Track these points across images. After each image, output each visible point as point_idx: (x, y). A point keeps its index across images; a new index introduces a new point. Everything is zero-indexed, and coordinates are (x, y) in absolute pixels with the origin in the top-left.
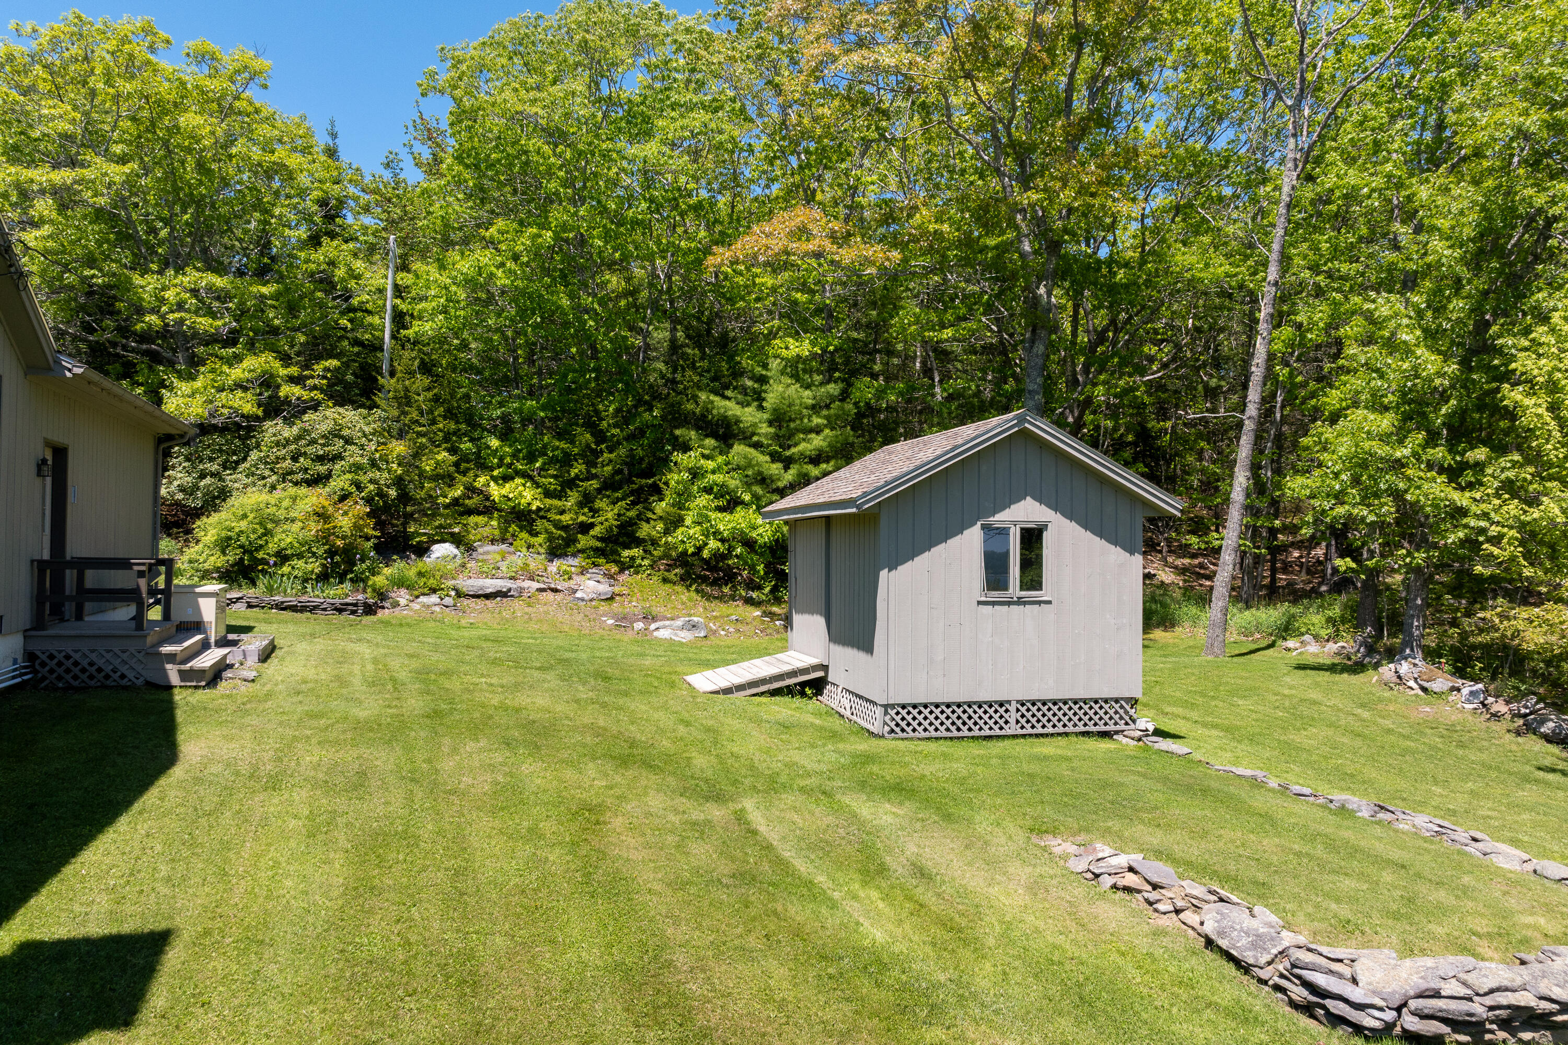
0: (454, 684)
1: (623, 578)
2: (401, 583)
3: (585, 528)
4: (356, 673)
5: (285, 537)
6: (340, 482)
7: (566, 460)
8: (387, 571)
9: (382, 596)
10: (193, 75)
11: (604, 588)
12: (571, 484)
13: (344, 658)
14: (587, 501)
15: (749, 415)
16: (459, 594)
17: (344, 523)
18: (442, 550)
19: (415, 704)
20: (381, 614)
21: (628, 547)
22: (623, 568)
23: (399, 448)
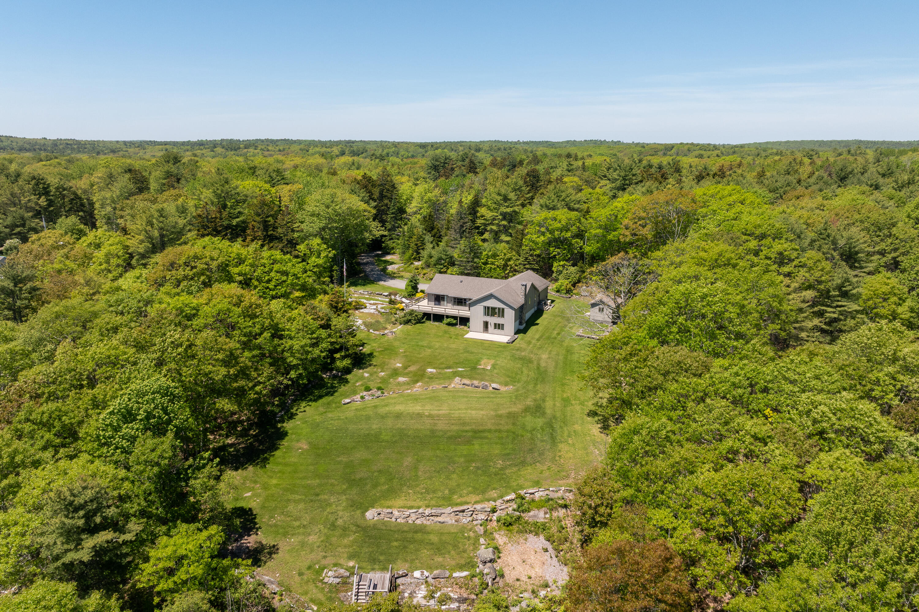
2: (575, 294)
5: (563, 288)
9: (572, 296)
17: (568, 287)
20: (571, 298)
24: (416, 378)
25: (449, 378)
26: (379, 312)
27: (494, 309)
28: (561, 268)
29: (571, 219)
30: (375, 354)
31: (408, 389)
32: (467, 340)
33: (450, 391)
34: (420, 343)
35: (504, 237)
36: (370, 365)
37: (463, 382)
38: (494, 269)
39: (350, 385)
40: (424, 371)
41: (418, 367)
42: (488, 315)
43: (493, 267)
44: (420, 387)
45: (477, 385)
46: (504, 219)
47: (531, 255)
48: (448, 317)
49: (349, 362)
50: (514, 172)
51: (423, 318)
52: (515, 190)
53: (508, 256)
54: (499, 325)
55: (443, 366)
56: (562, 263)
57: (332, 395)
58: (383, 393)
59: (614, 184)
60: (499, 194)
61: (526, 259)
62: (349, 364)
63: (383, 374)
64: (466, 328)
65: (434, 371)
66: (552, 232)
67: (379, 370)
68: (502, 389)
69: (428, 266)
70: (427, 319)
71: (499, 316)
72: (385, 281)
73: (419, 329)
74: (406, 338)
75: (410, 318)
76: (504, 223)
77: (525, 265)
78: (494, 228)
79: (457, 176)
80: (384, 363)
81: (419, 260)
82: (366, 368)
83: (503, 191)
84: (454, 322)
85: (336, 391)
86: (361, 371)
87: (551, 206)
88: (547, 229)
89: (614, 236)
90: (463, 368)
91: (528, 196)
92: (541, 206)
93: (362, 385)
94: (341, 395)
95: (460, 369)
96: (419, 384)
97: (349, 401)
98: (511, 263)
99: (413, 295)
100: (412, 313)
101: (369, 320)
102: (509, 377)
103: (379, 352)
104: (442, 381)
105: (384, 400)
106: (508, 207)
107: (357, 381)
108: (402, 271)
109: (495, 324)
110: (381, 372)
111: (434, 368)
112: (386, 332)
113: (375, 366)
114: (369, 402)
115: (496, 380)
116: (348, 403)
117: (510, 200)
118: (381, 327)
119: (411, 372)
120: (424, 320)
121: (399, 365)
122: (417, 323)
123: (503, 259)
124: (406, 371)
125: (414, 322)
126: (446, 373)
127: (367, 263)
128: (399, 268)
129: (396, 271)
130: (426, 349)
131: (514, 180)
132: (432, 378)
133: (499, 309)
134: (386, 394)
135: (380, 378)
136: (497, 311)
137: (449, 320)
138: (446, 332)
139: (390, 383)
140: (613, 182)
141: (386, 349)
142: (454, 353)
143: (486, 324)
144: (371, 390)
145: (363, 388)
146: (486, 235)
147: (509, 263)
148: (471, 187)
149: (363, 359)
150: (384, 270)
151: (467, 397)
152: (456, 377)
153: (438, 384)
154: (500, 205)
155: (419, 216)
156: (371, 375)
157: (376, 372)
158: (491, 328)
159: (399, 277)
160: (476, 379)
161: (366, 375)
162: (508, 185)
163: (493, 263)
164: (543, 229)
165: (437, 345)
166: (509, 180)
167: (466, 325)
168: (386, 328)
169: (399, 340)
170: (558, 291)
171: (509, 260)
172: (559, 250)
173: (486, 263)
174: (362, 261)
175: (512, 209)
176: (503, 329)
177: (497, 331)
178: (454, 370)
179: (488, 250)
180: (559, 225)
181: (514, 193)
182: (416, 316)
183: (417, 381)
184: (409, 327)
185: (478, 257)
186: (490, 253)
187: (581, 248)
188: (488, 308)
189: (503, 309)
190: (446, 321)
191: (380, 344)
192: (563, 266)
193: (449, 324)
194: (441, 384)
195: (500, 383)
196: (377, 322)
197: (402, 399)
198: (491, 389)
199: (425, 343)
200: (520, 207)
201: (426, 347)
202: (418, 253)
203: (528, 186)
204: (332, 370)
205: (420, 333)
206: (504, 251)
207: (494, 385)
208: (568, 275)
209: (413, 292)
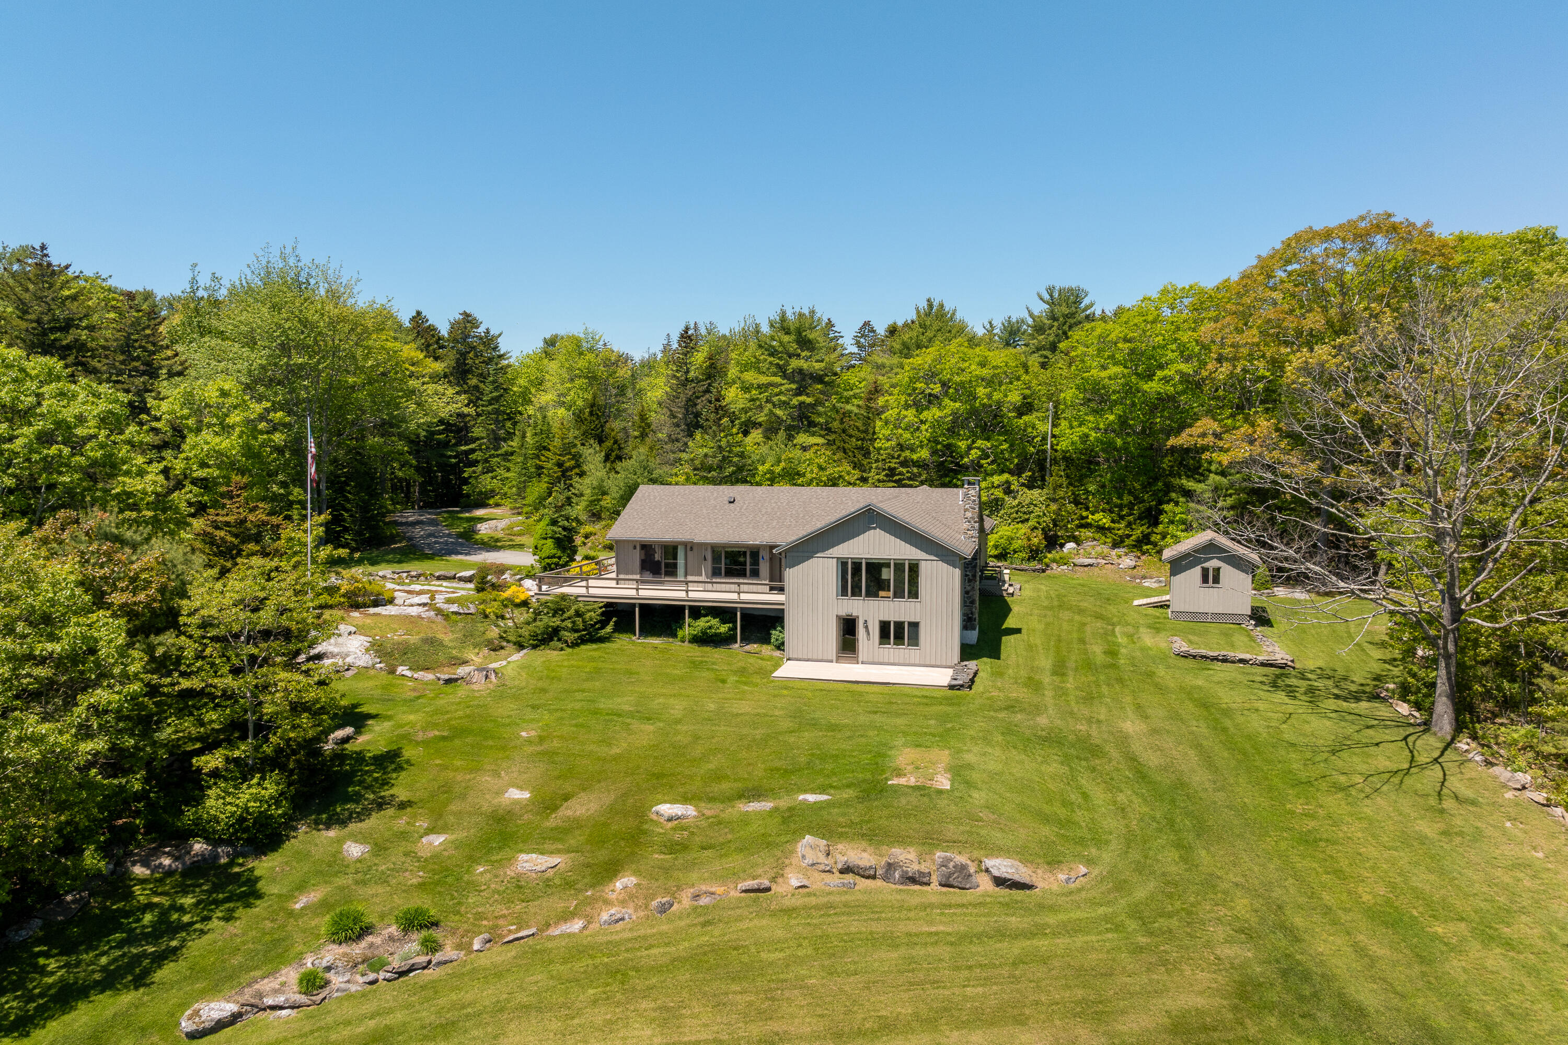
0: (1065, 599)
1: (1143, 558)
2: (1054, 561)
3: (1129, 536)
4: (1043, 595)
5: (1017, 544)
6: (1032, 523)
7: (1121, 507)
8: (1049, 556)
9: (1048, 566)
10: (979, 372)
11: (1133, 563)
12: (1122, 518)
13: (1039, 590)
14: (1129, 525)
15: (1198, 487)
16: (1075, 565)
17: (1036, 541)
18: (1071, 545)
19: (1056, 603)
20: (1048, 572)
21: (1147, 544)
22: (1144, 554)
23: (1054, 507)
24: (602, 855)
25: (766, 843)
26: (439, 612)
27: (875, 568)
28: (998, 493)
30: (408, 753)
31: (567, 916)
32: (788, 684)
33: (789, 912)
34: (604, 704)
35: (804, 439)
36: (381, 805)
37: (841, 860)
39: (260, 907)
40: (641, 814)
41: (608, 799)
42: (856, 592)
44: (629, 897)
45: (914, 868)
48: (697, 612)
49: (271, 788)
51: (604, 624)
54: (899, 625)
55: (725, 786)
56: (997, 479)
57: (140, 981)
58: (431, 946)
61: (892, 472)
62: (277, 801)
63: (438, 840)
64: (767, 650)
65: (690, 811)
67: (422, 824)
68: (1040, 884)
69: (598, 515)
70: (618, 629)
71: (899, 594)
72: (466, 554)
73: (592, 659)
74: (544, 690)
75: (556, 622)
76: (804, 399)
80: (447, 788)
82: (360, 817)
84: (724, 629)
85: (171, 954)
86: (332, 833)
88: (946, 387)
90: (822, 790)
93: (324, 905)
94: (196, 973)
95: (811, 798)
96: (625, 882)
97: (230, 1008)
99: (559, 566)
100: (559, 607)
101: (397, 636)
102: (1046, 819)
103: (426, 743)
104: (735, 861)
105: (433, 987)
107: (301, 887)
108: (520, 534)
109: (884, 627)
110: (430, 831)
111: (685, 799)
112: (462, 671)
113: (403, 806)
114: (348, 1010)
115: (997, 836)
116: (220, 1025)
118: (441, 657)
119: (575, 825)
120: (609, 629)
121: (516, 794)
122: (583, 641)
124: (553, 821)
125: (570, 636)
126: (745, 820)
127: (414, 524)
128: (508, 528)
129: (500, 535)
130: (635, 725)
132: (683, 847)
133: (899, 566)
134: (449, 952)
135: (424, 863)
136: (888, 574)
137: (702, 623)
138: (695, 665)
139: (473, 886)
141: (458, 732)
142: (759, 733)
143: (848, 627)
144: (366, 930)
145: (324, 923)
149: (348, 778)
150: (468, 534)
151: (891, 942)
152: (798, 834)
153: (721, 878)
156: (379, 849)
157: (403, 835)
158: (867, 641)
159: (512, 547)
160: (902, 840)
161: (354, 850)
165: (677, 707)
167: (766, 640)
168: (465, 662)
169: (516, 697)
170: (1002, 556)
176: (914, 641)
177: (891, 651)
178: (784, 803)
179: (770, 459)
182: (578, 614)
183: (611, 870)
184: (551, 655)
186: (778, 469)
188: (857, 566)
189: (914, 568)
190: (691, 627)
191: (437, 712)
193: (705, 639)
194: (735, 875)
195: (1022, 854)
196: (431, 641)
197: (539, 977)
198: (985, 884)
199: (625, 703)
201: (631, 715)
204: (183, 837)
205: (598, 671)
207: (1002, 866)
208: (1024, 509)
209: (560, 558)
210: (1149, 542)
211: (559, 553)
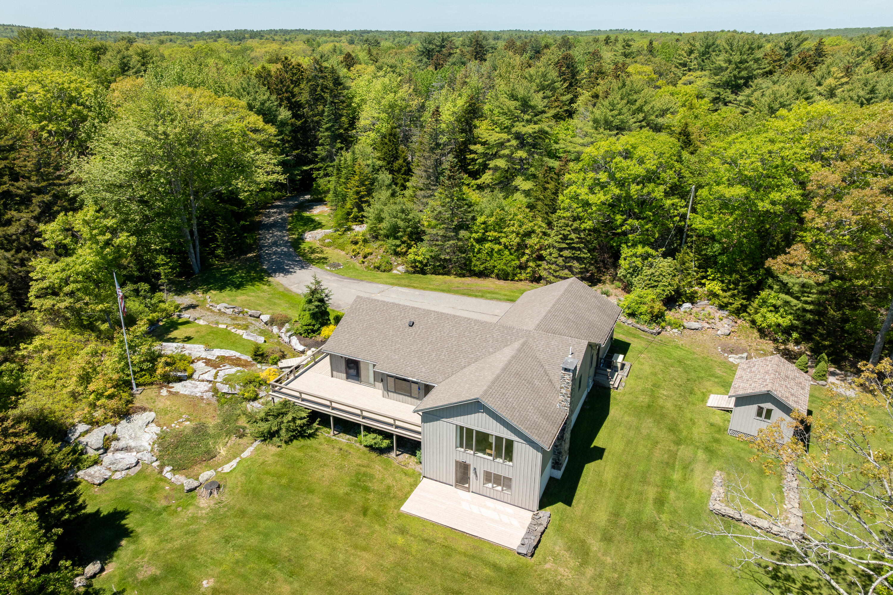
1: (739, 321)
2: (669, 323)
5: (643, 309)
6: (659, 290)
9: (663, 329)
11: (729, 329)
14: (733, 296)
15: (791, 281)
16: (685, 328)
17: (657, 308)
18: (687, 305)
20: (663, 334)
21: (744, 313)
22: (740, 318)
26: (215, 391)
27: (483, 436)
28: (638, 262)
29: (661, 154)
34: (273, 542)
35: (520, 182)
38: (499, 252)
42: (469, 448)
43: (497, 247)
46: (522, 145)
47: (576, 231)
48: (369, 430)
50: (538, 58)
51: (309, 426)
52: (542, 88)
53: (529, 226)
54: (499, 476)
56: (640, 250)
59: (717, 78)
60: (513, 97)
61: (565, 238)
64: (413, 462)
66: (621, 184)
69: (376, 237)
70: (320, 425)
71: (498, 455)
72: (287, 272)
75: (282, 419)
76: (521, 154)
77: (561, 250)
78: (501, 163)
79: (454, 64)
81: (362, 222)
83: (521, 92)
84: (385, 444)
87: (616, 122)
88: (612, 176)
89: (773, 203)
91: (564, 98)
92: (595, 121)
98: (533, 241)
99: (313, 331)
100: (281, 412)
101: (181, 423)
106: (529, 121)
108: (329, 245)
109: (488, 473)
112: (203, 476)
117: (533, 107)
118: (200, 450)
120: (314, 427)
122: (295, 437)
123: (518, 234)
125: (285, 435)
128: (322, 240)
129: (317, 245)
131: (543, 69)
133: (499, 439)
136: (493, 442)
137: (370, 439)
140: (716, 75)
143: (463, 469)
146: (487, 178)
147: (529, 242)
148: (465, 83)
150: (297, 243)
154: (516, 119)
155: (372, 135)
158: (476, 480)
159: (319, 260)
162: (531, 79)
163: (496, 241)
164: (603, 177)
166: (532, 71)
167: (413, 453)
170: (632, 315)
171: (529, 234)
172: (636, 223)
173: (481, 241)
174: (266, 220)
175: (537, 127)
176: (509, 487)
177: (492, 489)
179: (487, 211)
180: (640, 170)
181: (541, 94)
182: (293, 419)
184: (270, 453)
185: (467, 228)
187: (683, 217)
188: (470, 431)
189: (510, 443)
190: (364, 438)
192: (645, 257)
193: (372, 448)
196: (199, 430)
200: (553, 123)
202: (361, 209)
203: (565, 80)
206: (520, 217)
208: (655, 278)
209: (314, 325)
210: (745, 311)
211: (314, 322)
